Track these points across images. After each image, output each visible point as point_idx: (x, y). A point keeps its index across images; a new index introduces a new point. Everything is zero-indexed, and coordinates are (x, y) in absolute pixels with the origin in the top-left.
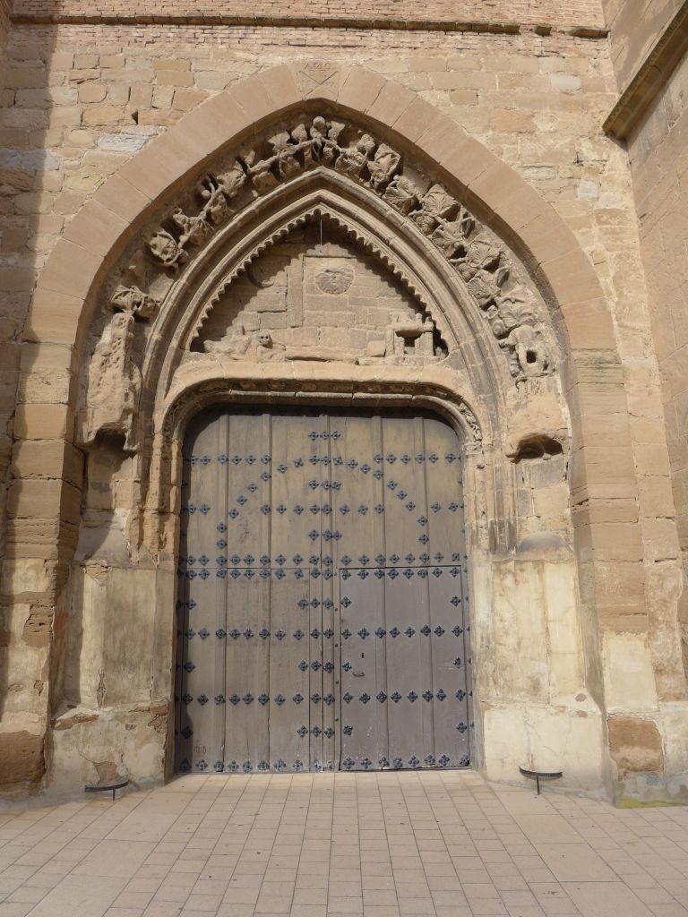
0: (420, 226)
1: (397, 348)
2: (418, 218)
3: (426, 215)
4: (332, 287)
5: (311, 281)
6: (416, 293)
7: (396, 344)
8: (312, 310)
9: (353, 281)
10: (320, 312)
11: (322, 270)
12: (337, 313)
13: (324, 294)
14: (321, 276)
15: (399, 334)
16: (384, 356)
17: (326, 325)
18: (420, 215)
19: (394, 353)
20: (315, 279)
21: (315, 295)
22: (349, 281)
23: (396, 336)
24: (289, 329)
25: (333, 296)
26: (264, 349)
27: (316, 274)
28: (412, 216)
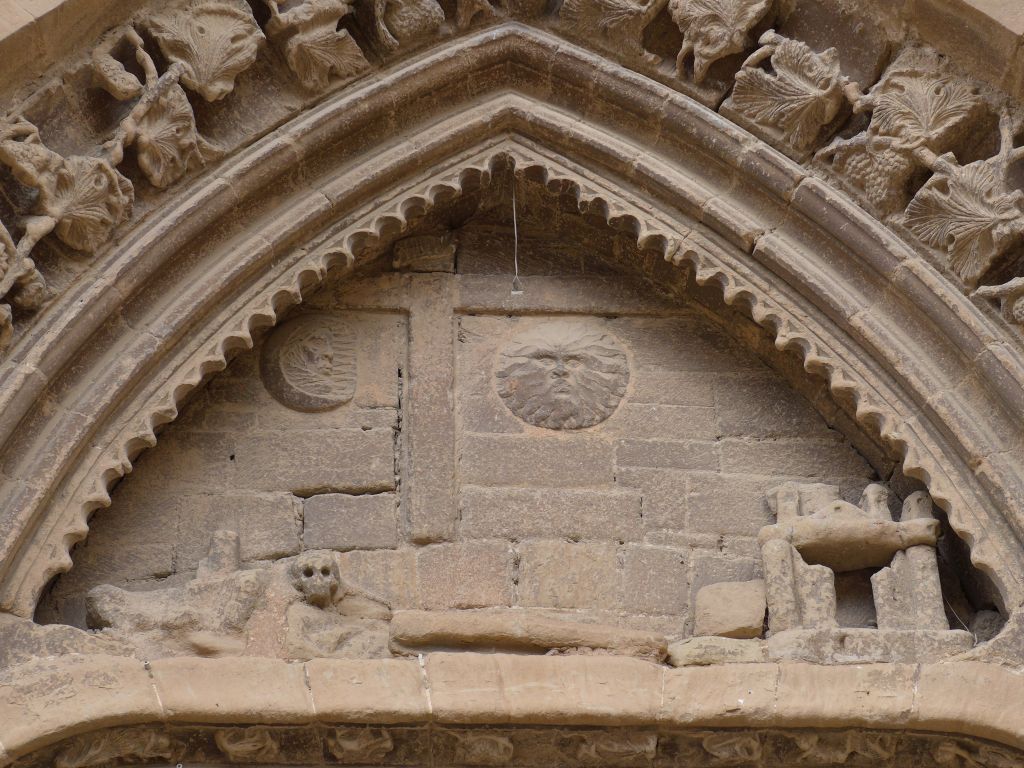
0: (861, 185)
1: (811, 602)
2: (854, 161)
3: (880, 147)
4: (555, 405)
5: (483, 388)
6: (863, 408)
7: (804, 590)
8: (488, 483)
9: (630, 390)
10: (518, 490)
11: (517, 354)
12: (580, 491)
13: (530, 431)
14: (518, 373)
15: (811, 554)
16: (762, 632)
17: (539, 534)
18: (860, 149)
19: (800, 621)
20: (495, 381)
21: (497, 436)
22: (614, 389)
23: (801, 564)
24: (404, 548)
25: (562, 436)
26: (313, 613)
27: (501, 368)
28: (830, 158)
